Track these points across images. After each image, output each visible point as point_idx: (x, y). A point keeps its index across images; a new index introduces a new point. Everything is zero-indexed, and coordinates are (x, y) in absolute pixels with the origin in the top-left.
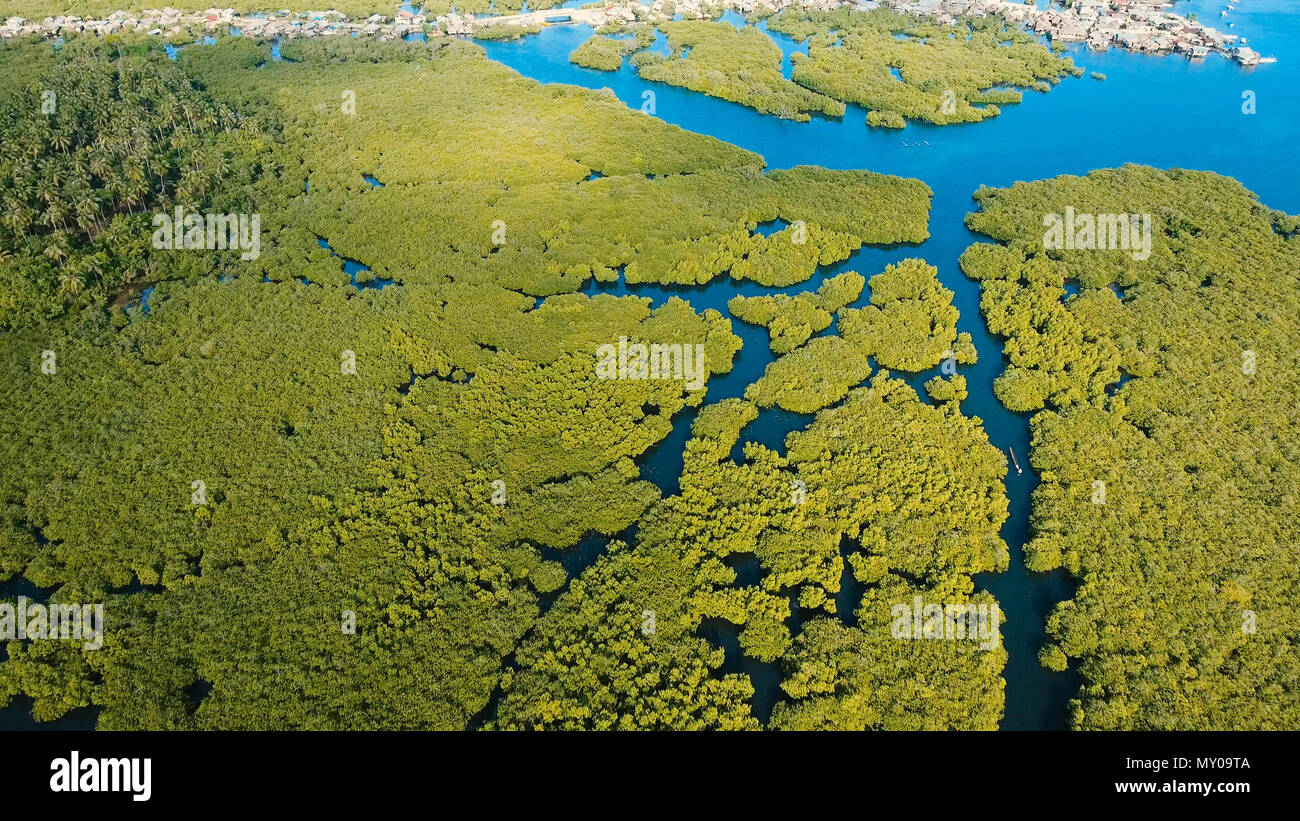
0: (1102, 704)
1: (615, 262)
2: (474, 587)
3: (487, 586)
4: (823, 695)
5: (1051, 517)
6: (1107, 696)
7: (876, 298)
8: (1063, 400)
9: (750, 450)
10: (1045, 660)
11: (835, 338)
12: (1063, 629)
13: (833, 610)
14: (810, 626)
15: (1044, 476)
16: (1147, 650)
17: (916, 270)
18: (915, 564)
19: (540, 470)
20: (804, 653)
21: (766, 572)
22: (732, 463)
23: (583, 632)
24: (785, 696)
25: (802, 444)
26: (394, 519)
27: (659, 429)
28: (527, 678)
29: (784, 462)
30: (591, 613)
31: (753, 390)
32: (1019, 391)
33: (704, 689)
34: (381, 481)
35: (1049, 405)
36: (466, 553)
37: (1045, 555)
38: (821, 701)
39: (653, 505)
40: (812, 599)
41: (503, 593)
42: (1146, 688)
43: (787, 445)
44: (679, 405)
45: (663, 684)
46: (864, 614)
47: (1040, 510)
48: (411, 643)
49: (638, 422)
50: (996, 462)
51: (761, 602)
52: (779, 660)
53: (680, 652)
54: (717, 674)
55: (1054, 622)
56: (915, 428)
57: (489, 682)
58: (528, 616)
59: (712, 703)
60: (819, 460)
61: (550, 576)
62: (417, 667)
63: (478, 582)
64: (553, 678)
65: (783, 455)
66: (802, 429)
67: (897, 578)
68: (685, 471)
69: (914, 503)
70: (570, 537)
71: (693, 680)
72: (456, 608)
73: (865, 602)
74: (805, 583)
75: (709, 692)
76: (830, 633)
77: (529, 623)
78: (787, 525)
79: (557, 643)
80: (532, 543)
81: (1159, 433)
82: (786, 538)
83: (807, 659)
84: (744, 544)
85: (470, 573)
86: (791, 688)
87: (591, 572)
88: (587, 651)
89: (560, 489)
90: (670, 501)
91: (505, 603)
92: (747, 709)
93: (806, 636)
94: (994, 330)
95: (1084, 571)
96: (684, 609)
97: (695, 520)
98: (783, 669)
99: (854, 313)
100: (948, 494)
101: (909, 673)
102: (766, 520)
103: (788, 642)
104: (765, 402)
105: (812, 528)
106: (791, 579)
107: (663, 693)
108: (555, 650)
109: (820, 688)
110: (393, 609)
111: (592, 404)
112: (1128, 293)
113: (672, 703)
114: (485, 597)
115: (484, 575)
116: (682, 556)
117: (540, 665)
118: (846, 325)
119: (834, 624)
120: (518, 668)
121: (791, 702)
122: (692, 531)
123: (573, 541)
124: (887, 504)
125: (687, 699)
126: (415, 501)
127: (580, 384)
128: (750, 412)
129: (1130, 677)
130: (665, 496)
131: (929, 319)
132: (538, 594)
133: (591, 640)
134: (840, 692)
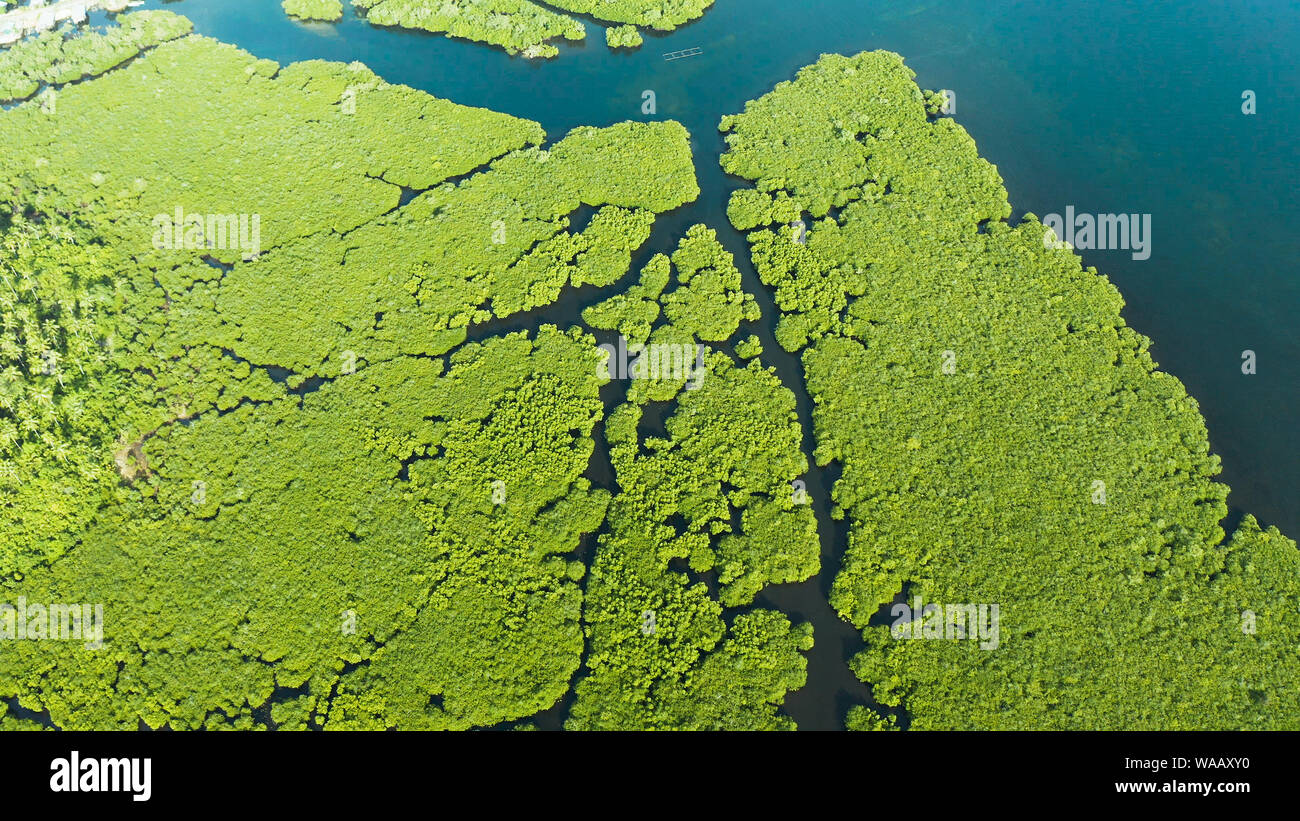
0: (860, 530)
1: (480, 300)
2: (541, 593)
3: (546, 589)
4: (739, 577)
5: (823, 430)
6: (863, 524)
7: (682, 278)
8: (816, 335)
9: (649, 443)
10: (834, 517)
11: (668, 328)
12: (839, 497)
13: (730, 530)
14: (722, 545)
15: (816, 400)
16: (877, 494)
17: (701, 239)
18: (760, 487)
19: (533, 506)
20: (724, 561)
21: (690, 521)
22: (644, 457)
23: (613, 594)
24: (722, 585)
25: (679, 426)
26: (469, 572)
27: (588, 447)
28: (598, 627)
29: (673, 444)
30: (612, 583)
31: (632, 395)
32: (791, 335)
33: (685, 598)
34: (442, 550)
35: (811, 343)
36: (525, 575)
37: (825, 455)
38: (740, 580)
39: (610, 505)
40: (717, 528)
41: (561, 590)
42: (877, 515)
43: (669, 429)
44: (590, 424)
45: (665, 604)
46: (746, 527)
47: (817, 424)
48: (530, 634)
49: (572, 446)
50: (789, 397)
51: (694, 541)
52: (713, 567)
53: (666, 584)
54: (687, 587)
55: (835, 495)
56: (740, 391)
57: (581, 637)
58: (579, 596)
59: (691, 603)
60: (690, 436)
61: (577, 570)
62: (543, 645)
63: (541, 589)
64: (611, 622)
65: (670, 440)
66: (673, 415)
67: (756, 498)
68: (619, 474)
69: (752, 449)
70: (574, 543)
71: (678, 596)
72: (540, 608)
73: (744, 519)
74: (711, 520)
75: (688, 598)
76: (732, 544)
77: (581, 599)
78: (690, 490)
79: (603, 605)
80: (558, 555)
81: (871, 344)
82: (692, 499)
83: (727, 563)
84: (670, 510)
85: (534, 586)
86: (724, 580)
87: (600, 560)
88: (622, 603)
89: (553, 515)
90: (620, 497)
91: (564, 594)
92: (708, 598)
93: (722, 550)
94: (765, 282)
95: (844, 457)
96: (658, 560)
97: (639, 505)
98: (716, 572)
99: (672, 298)
100: (769, 435)
101: (775, 551)
102: (678, 490)
103: (714, 557)
104: (643, 400)
105: (703, 485)
106: (703, 521)
107: (668, 608)
108: (604, 609)
109: (737, 574)
110: (509, 622)
111: (538, 445)
112: (842, 216)
113: (675, 611)
114: (552, 596)
115: (543, 583)
116: (643, 531)
117: (601, 619)
118: (671, 313)
119: (732, 539)
120: (589, 624)
121: (727, 586)
122: (641, 512)
123: (577, 544)
124: (737, 453)
125: (680, 605)
126: (472, 556)
127: (521, 430)
128: (638, 413)
129: (871, 510)
130: (614, 495)
131: (722, 286)
132: (576, 583)
133: (620, 597)
134: (747, 572)
